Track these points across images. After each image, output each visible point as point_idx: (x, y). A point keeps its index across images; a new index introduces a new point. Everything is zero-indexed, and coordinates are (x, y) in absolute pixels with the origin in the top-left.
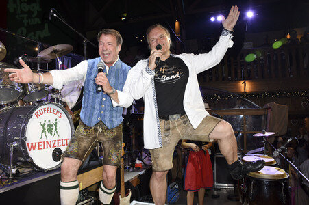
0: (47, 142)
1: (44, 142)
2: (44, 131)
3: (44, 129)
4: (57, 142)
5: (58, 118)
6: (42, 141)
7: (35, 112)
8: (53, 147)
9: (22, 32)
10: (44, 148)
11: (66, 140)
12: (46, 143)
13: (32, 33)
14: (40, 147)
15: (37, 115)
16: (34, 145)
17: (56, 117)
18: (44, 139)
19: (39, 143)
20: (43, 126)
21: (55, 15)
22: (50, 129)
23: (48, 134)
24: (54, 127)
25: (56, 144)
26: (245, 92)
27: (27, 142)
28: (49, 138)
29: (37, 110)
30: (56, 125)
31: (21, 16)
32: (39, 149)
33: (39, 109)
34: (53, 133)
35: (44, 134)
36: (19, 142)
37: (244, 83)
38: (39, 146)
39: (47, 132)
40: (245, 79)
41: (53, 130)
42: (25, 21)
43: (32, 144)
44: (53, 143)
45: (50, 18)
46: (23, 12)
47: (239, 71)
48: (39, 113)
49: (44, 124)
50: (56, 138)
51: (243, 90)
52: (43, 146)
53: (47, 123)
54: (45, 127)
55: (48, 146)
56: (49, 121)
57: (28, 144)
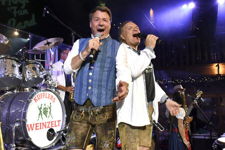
2: (40, 114)
3: (41, 112)
4: (51, 123)
5: (52, 102)
6: (39, 122)
7: (34, 98)
8: (48, 127)
9: (12, 22)
10: (40, 129)
11: (59, 121)
12: (42, 124)
13: (21, 23)
14: (38, 128)
15: (35, 100)
17: (50, 101)
18: (41, 121)
19: (36, 124)
20: (40, 109)
21: (48, 12)
22: (45, 112)
23: (44, 116)
24: (49, 110)
25: (50, 125)
26: (219, 75)
27: (27, 124)
28: (45, 119)
29: (36, 96)
30: (50, 108)
31: (11, 8)
32: (36, 129)
33: (37, 94)
34: (48, 115)
35: (40, 116)
36: (20, 123)
37: (218, 66)
38: (36, 126)
39: (43, 114)
40: (218, 62)
41: (48, 113)
42: (15, 13)
43: (31, 125)
44: (47, 124)
45: (44, 15)
46: (13, 5)
47: (212, 55)
48: (37, 98)
49: (41, 108)
50: (50, 120)
51: (216, 73)
52: (39, 127)
53: (43, 107)
54: (42, 110)
55: (44, 127)
56: (45, 105)
57: (28, 125)
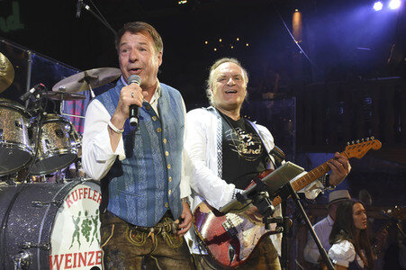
0: (80, 254)
1: (75, 254)
2: (76, 234)
3: (77, 228)
4: (95, 255)
6: (72, 251)
8: (89, 264)
10: (75, 266)
12: (78, 256)
14: (69, 264)
15: (68, 201)
16: (59, 258)
17: (97, 206)
18: (75, 250)
19: (67, 255)
20: (76, 223)
21: (87, 7)
22: (86, 230)
23: (82, 238)
24: (93, 225)
25: (94, 260)
29: (70, 193)
30: (95, 222)
32: (66, 267)
33: (73, 190)
34: (91, 237)
35: (76, 238)
36: (34, 252)
38: (67, 261)
39: (81, 234)
41: (92, 232)
43: (56, 256)
44: (89, 257)
45: (78, 13)
48: (71, 198)
49: (79, 219)
50: (95, 247)
52: (72, 263)
53: (83, 217)
54: (80, 225)
55: (82, 263)
56: (86, 214)
